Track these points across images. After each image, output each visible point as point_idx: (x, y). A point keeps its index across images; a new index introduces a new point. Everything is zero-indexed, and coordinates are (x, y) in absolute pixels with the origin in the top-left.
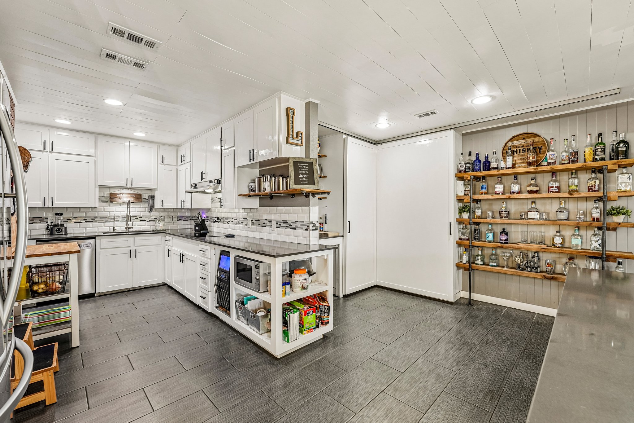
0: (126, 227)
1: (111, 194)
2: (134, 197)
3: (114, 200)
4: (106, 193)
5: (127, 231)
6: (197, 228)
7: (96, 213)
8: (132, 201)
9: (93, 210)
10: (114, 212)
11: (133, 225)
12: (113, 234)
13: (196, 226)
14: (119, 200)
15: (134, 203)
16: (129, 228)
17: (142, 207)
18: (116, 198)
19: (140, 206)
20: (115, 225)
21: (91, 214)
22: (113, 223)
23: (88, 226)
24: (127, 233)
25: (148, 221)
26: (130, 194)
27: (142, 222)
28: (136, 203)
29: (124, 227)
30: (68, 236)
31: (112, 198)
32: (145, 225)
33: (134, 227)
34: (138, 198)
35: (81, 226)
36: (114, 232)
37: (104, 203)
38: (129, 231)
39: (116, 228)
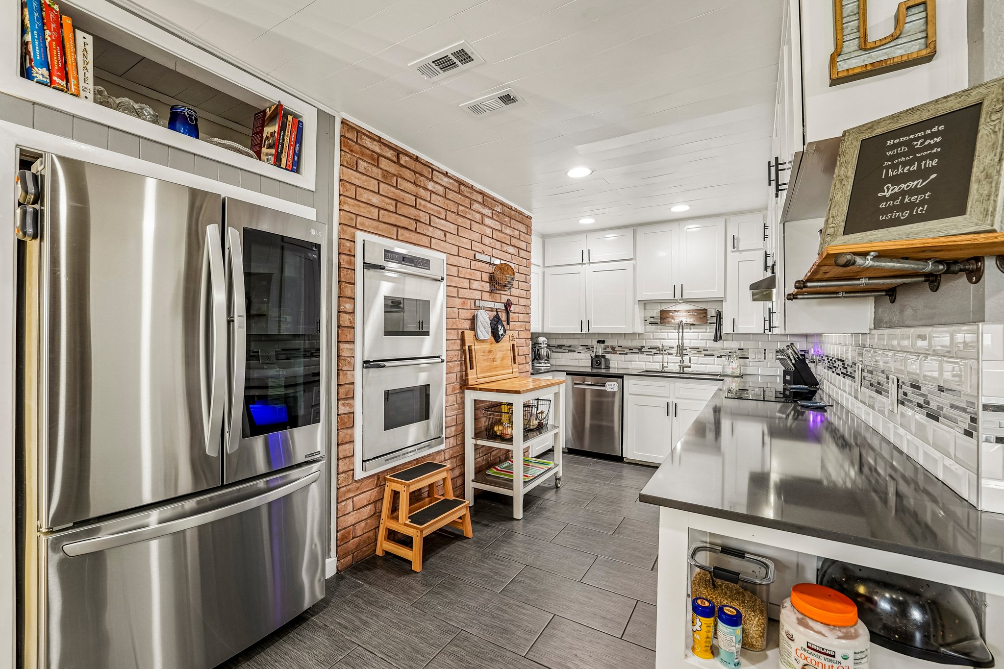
0: (680, 364)
1: (662, 312)
2: (694, 315)
3: (666, 321)
4: (655, 312)
5: (682, 371)
6: (788, 378)
7: (643, 341)
8: (692, 322)
9: (640, 337)
10: (666, 339)
11: (690, 362)
12: (661, 374)
13: (786, 373)
14: (673, 321)
15: (695, 325)
16: (684, 367)
17: (708, 331)
18: (669, 319)
19: (704, 330)
20: (665, 360)
21: (637, 343)
22: (661, 356)
23: (634, 360)
24: (682, 375)
25: (718, 357)
26: (688, 311)
27: (708, 358)
28: (699, 325)
29: (678, 364)
30: (611, 371)
31: (664, 318)
32: (712, 363)
33: (692, 365)
34: (702, 316)
35: (626, 359)
36: (663, 370)
37: (654, 327)
38: (685, 371)
39: (665, 365)
